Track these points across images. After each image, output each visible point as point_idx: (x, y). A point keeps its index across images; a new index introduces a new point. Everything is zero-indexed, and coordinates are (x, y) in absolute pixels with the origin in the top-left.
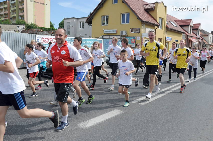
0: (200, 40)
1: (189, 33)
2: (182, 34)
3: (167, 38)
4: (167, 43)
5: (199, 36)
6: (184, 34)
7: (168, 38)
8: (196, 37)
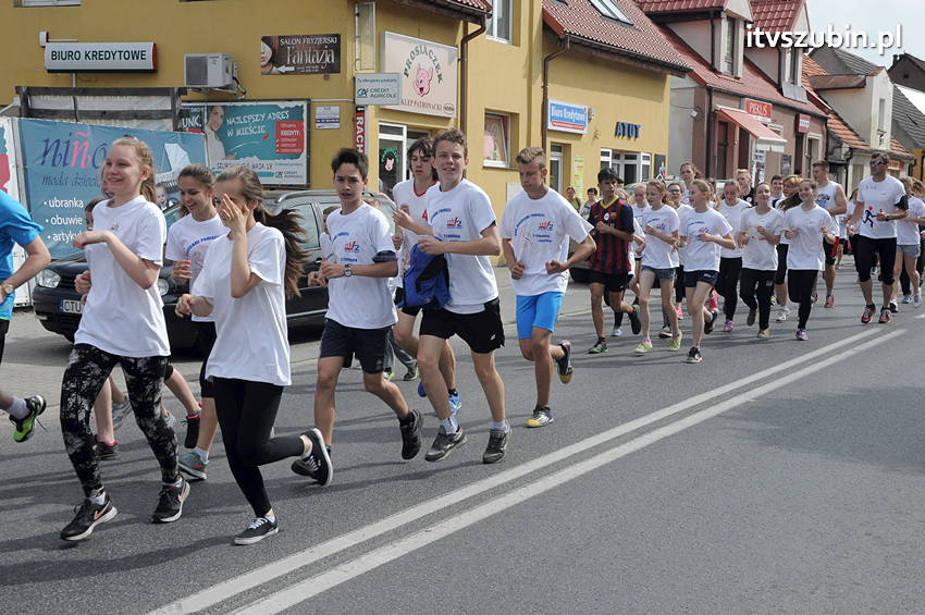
0: (804, 123)
1: (723, 67)
2: (671, 79)
3: (552, 112)
4: (557, 148)
5: (796, 94)
6: (687, 82)
7: (559, 107)
8: (776, 97)
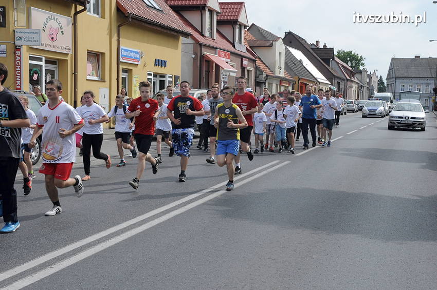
0: (245, 62)
1: (207, 34)
2: (182, 39)
3: (122, 53)
4: (125, 71)
5: (241, 48)
6: (189, 40)
7: (126, 50)
8: (232, 49)
